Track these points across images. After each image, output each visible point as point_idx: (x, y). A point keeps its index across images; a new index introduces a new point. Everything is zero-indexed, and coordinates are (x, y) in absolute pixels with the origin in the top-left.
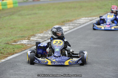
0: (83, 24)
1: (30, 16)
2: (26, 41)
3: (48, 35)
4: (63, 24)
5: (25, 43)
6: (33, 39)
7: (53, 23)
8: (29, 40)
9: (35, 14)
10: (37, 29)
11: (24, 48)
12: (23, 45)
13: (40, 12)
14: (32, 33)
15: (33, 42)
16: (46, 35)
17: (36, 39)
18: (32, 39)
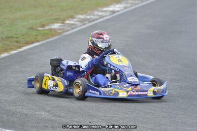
8: (63, 23)
16: (88, 17)
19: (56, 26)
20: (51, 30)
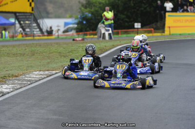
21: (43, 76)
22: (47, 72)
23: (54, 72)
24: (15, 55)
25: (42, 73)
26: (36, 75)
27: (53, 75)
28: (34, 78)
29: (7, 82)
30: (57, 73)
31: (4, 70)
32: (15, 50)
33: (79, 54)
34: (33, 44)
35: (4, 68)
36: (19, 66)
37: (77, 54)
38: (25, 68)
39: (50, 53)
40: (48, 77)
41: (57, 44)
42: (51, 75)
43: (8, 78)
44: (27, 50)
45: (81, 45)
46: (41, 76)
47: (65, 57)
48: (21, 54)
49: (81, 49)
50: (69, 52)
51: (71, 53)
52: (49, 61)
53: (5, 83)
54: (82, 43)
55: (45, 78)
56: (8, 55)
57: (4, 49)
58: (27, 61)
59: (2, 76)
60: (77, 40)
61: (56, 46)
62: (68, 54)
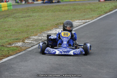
0: (77, 26)
1: (24, 19)
2: (21, 43)
3: (42, 37)
4: (57, 26)
5: (19, 45)
6: (28, 41)
7: (47, 25)
8: (24, 42)
9: (29, 16)
10: (31, 31)
11: (19, 51)
12: (17, 48)
13: (34, 14)
14: (26, 36)
15: (28, 45)
16: (40, 38)
17: (30, 42)
18: (26, 41)
19: (20, 44)
20: (17, 47)
21: (81, 23)
22: (83, 21)
23: (88, 21)
24: (64, 11)
25: (80, 21)
26: (77, 23)
27: (87, 22)
28: (75, 24)
29: (59, 27)
30: (89, 21)
31: (58, 20)
32: (64, 8)
33: (103, 9)
34: (75, 4)
35: (57, 19)
36: (66, 18)
37: (101, 10)
38: (70, 19)
39: (85, 9)
40: (84, 24)
41: (89, 3)
42: (86, 23)
43: (60, 25)
44: (71, 7)
45: (104, 4)
46: (80, 23)
47: (94, 11)
48: (67, 10)
49: (104, 6)
50: (97, 8)
51: (97, 9)
52: (84, 14)
53: (58, 28)
54: (104, 3)
55: (82, 24)
56: (60, 11)
57: (57, 7)
58: (71, 14)
59: (56, 24)
60: (101, 1)
61: (89, 5)
62: (96, 10)
